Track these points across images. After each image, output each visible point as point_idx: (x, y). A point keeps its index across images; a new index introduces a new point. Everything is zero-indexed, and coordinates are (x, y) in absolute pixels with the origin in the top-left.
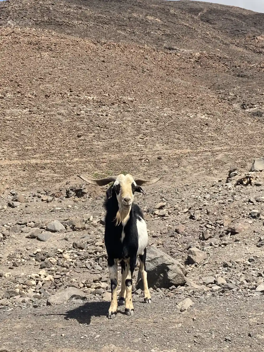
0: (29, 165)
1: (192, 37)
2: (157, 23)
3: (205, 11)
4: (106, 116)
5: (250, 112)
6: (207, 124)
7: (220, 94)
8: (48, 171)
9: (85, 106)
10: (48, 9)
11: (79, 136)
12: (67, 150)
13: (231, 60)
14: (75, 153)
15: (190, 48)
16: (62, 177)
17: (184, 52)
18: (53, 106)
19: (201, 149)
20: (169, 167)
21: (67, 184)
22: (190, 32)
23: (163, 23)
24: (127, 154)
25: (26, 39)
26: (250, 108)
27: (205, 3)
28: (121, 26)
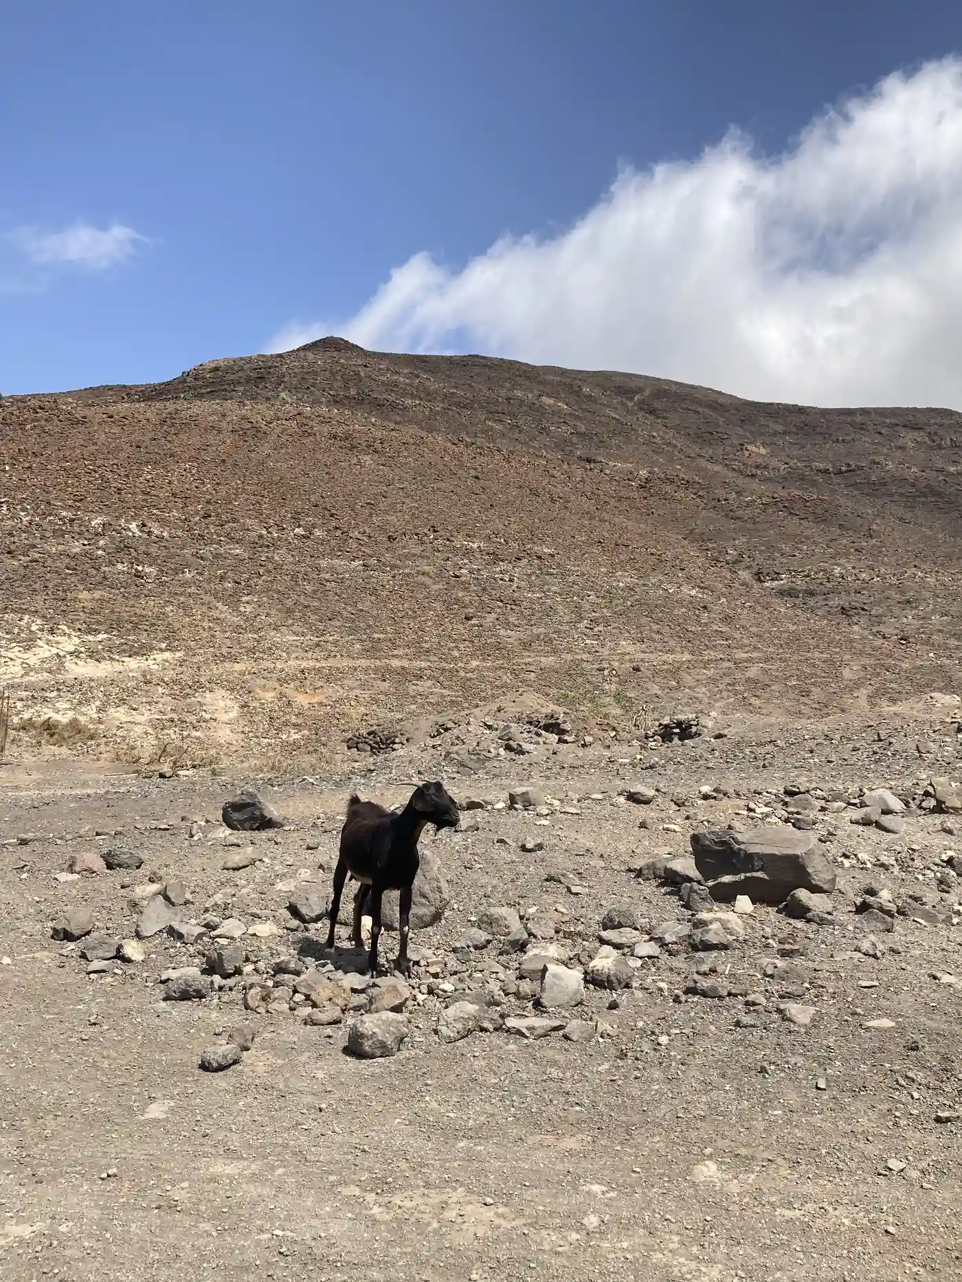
0: (389, 670)
1: (628, 441)
2: (561, 410)
3: (647, 392)
4: (511, 580)
5: (773, 589)
6: (705, 607)
7: (707, 550)
8: (429, 683)
9: (466, 561)
10: (357, 374)
11: (468, 619)
12: (454, 645)
13: (708, 488)
14: (468, 649)
15: (626, 461)
16: (459, 696)
17: (615, 468)
18: (406, 557)
19: (710, 655)
20: (662, 688)
21: (499, 711)
22: (623, 431)
23: (573, 412)
24: (569, 657)
25: (326, 429)
26: (773, 580)
27: (646, 378)
28: (495, 414)
